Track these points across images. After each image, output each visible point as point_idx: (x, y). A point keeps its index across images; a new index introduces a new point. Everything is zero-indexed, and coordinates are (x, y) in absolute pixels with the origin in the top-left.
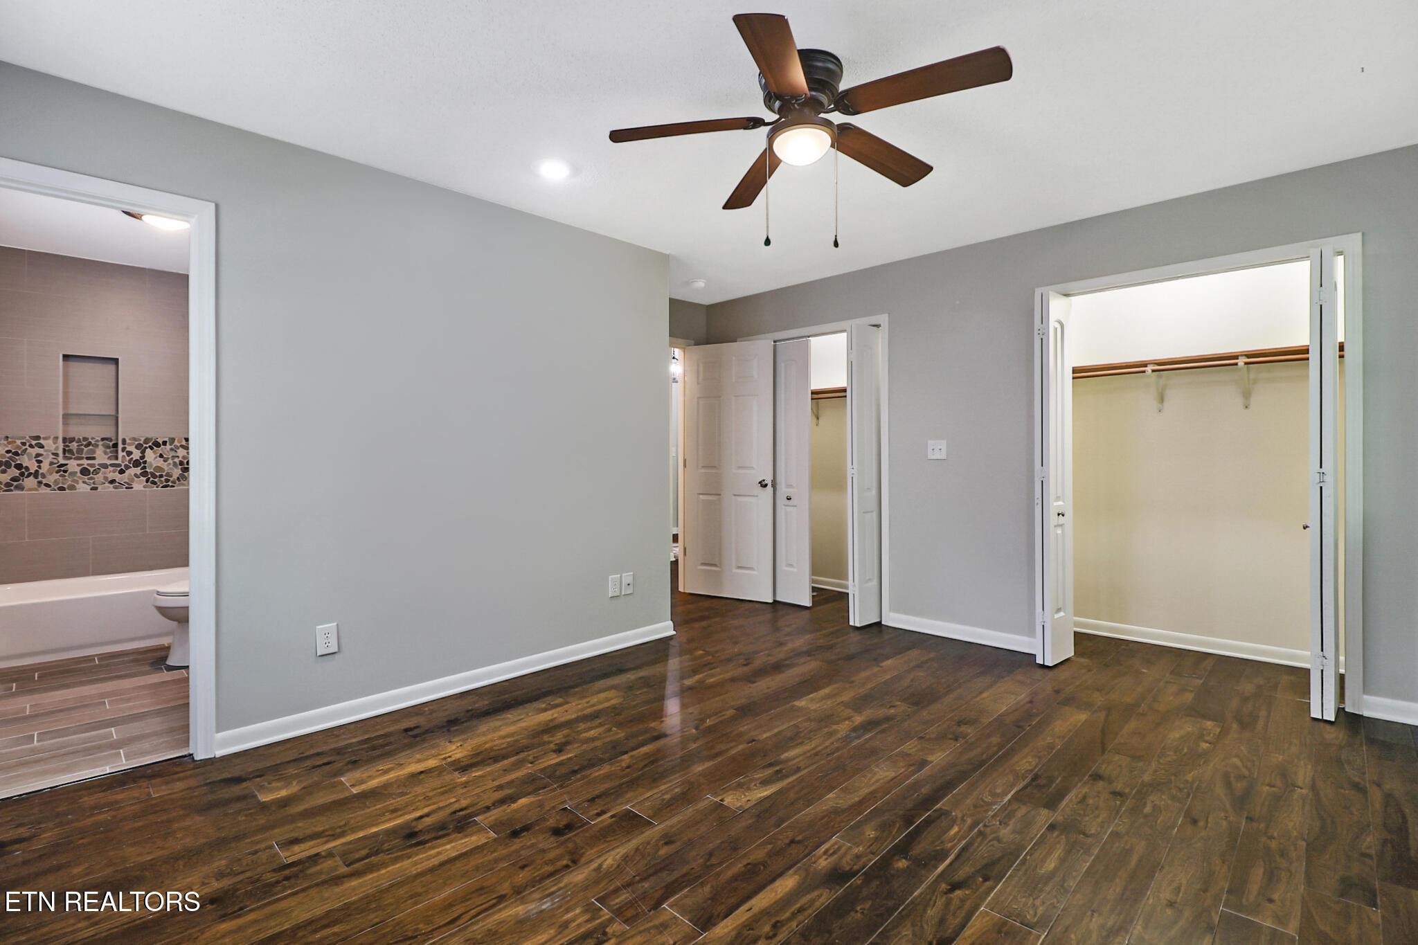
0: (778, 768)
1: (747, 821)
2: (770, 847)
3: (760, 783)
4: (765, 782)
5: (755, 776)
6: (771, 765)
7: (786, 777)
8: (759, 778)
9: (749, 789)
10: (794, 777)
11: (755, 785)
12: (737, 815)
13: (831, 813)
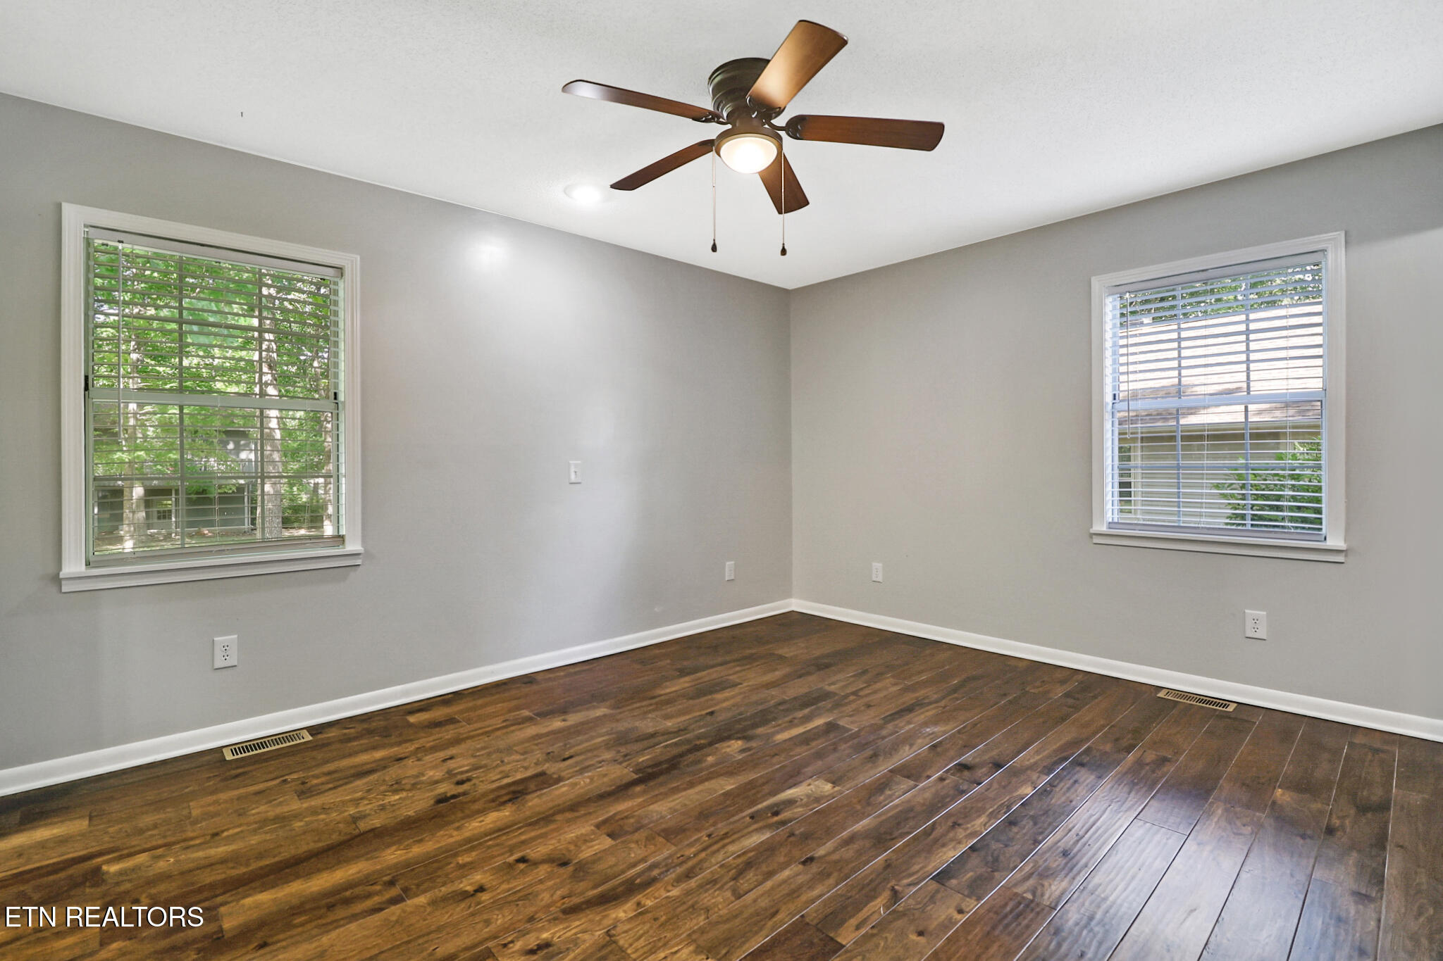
0: (776, 819)
1: (809, 770)
2: (791, 754)
3: (797, 801)
4: (790, 803)
5: (801, 809)
6: (783, 823)
7: (769, 808)
8: (797, 807)
9: (808, 796)
10: (760, 806)
11: (802, 800)
12: (818, 774)
13: (736, 773)
